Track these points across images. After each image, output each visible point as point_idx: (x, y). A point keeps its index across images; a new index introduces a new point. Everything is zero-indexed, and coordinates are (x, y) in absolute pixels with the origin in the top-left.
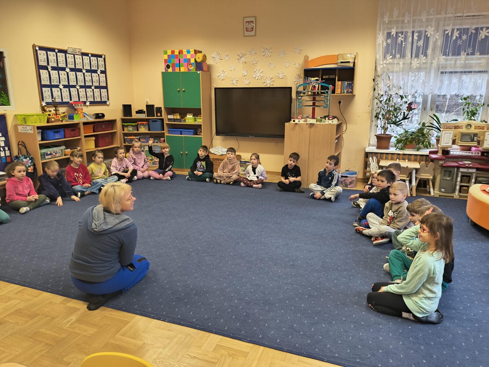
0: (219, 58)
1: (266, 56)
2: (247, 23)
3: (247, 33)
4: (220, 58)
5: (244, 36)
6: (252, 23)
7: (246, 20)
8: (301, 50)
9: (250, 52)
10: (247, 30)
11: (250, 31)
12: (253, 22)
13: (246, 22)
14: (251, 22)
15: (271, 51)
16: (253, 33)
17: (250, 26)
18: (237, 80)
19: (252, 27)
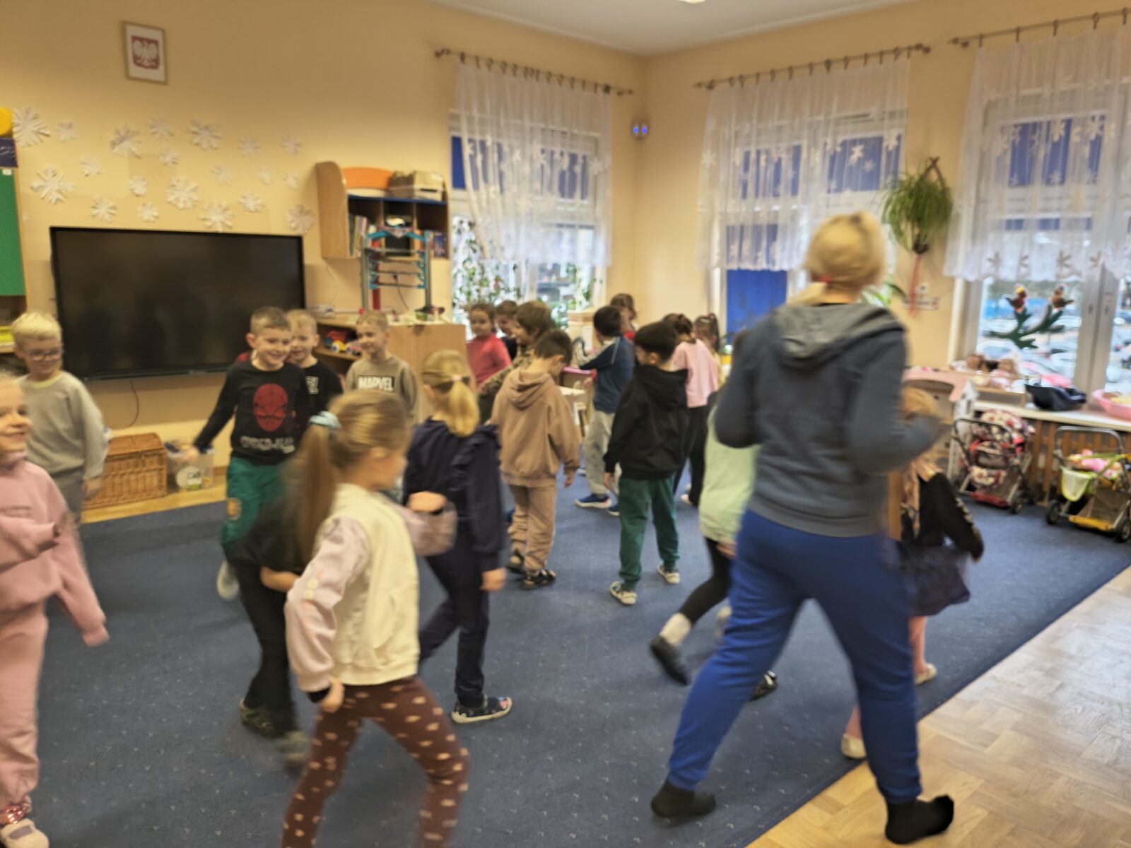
0: (35, 129)
1: (204, 146)
2: (138, 43)
3: (135, 71)
4: (42, 131)
5: (128, 77)
6: (153, 45)
7: (132, 31)
8: (298, 145)
9: (152, 127)
10: (139, 61)
11: (146, 67)
12: (156, 42)
13: (135, 38)
14: (150, 41)
15: (219, 134)
16: (157, 74)
17: (147, 53)
18: (111, 204)
19: (154, 56)
